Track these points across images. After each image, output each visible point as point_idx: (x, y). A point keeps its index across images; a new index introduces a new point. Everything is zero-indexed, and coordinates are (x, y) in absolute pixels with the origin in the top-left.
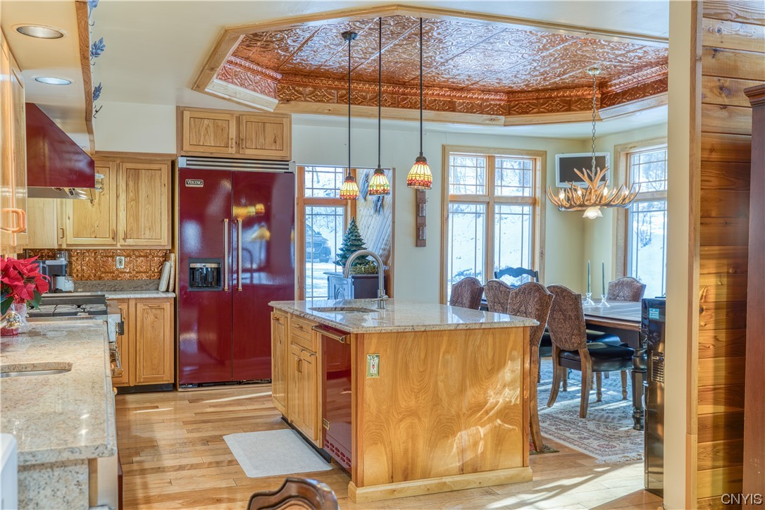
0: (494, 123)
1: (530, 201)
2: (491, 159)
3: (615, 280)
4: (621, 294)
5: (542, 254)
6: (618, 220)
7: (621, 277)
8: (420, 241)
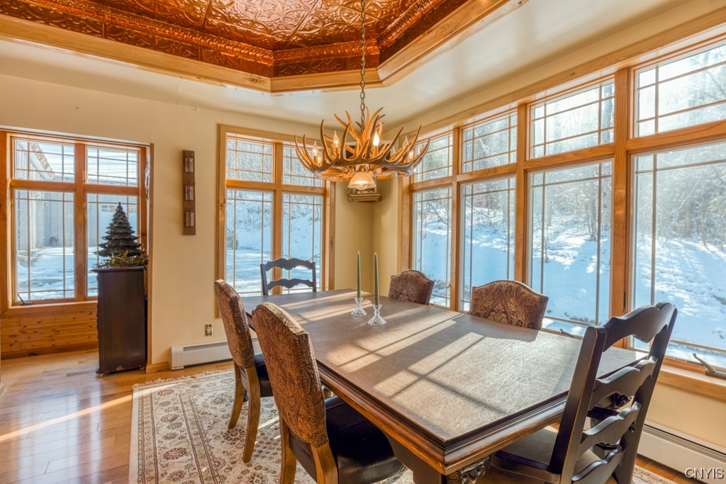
0: (257, 85)
1: (321, 191)
2: (278, 147)
3: (396, 273)
4: (405, 291)
5: (332, 243)
6: (403, 209)
7: (405, 269)
8: (188, 229)
